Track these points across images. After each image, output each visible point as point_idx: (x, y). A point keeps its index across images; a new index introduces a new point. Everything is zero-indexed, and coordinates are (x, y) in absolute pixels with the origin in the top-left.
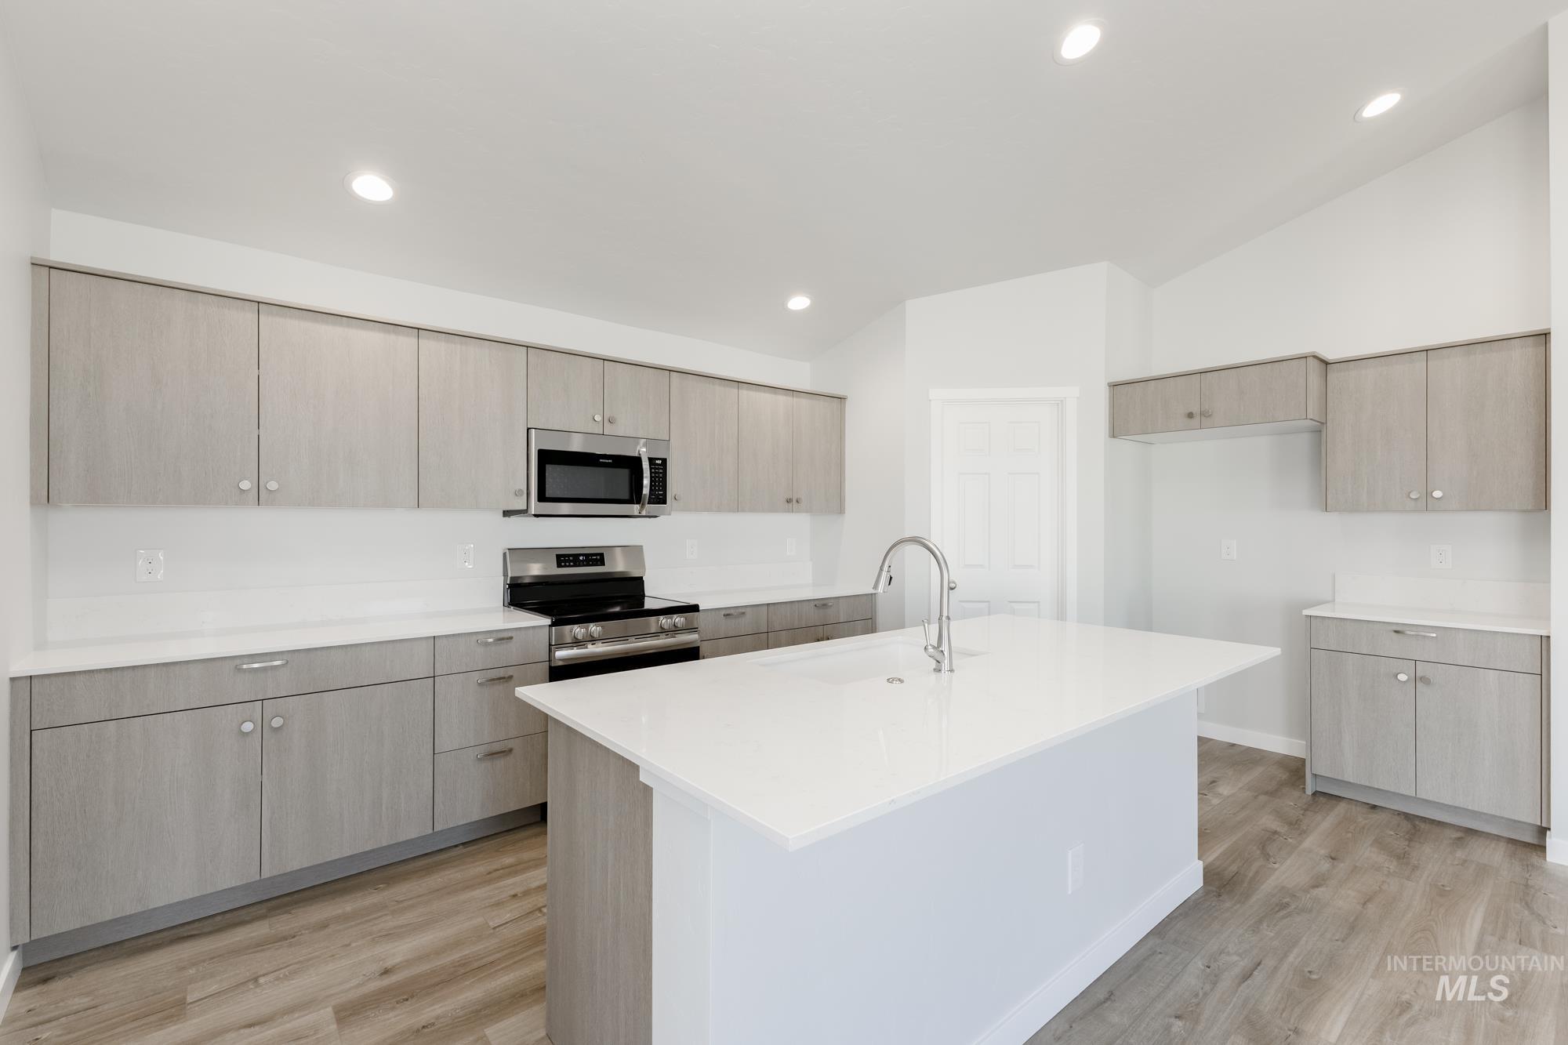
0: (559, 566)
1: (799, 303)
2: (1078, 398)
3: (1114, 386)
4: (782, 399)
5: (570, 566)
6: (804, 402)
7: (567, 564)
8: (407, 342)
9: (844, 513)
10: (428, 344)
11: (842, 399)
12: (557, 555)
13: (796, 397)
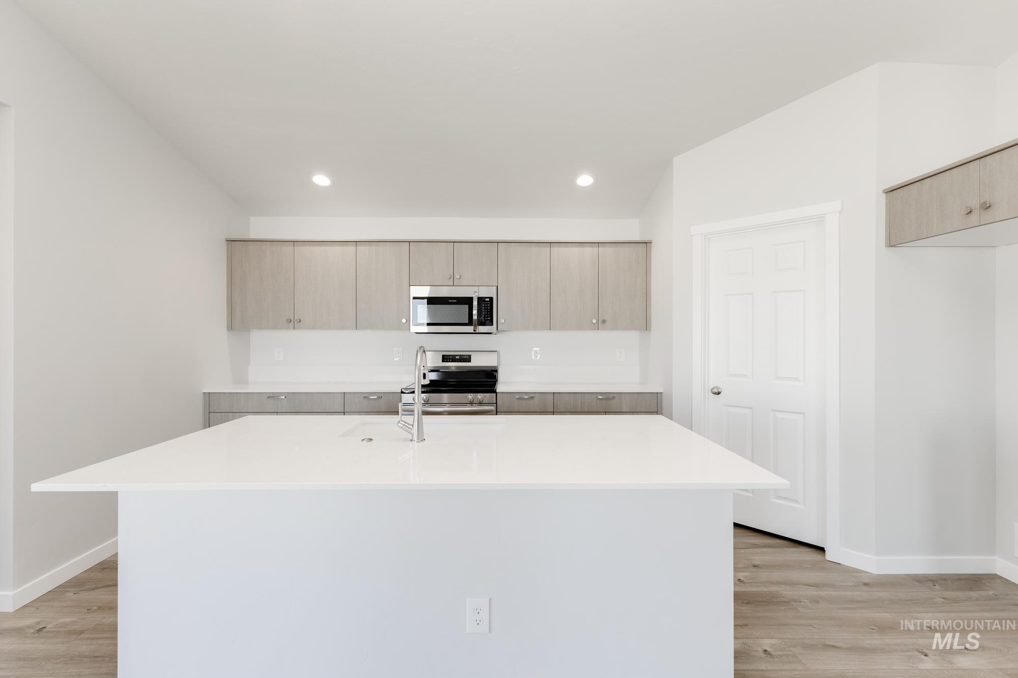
0: (443, 361)
1: (585, 180)
2: (840, 212)
3: (890, 191)
4: (588, 250)
5: (450, 362)
6: (609, 250)
7: (448, 360)
8: (351, 249)
9: (650, 330)
10: (361, 249)
11: (647, 243)
12: (443, 355)
13: (602, 247)
